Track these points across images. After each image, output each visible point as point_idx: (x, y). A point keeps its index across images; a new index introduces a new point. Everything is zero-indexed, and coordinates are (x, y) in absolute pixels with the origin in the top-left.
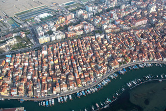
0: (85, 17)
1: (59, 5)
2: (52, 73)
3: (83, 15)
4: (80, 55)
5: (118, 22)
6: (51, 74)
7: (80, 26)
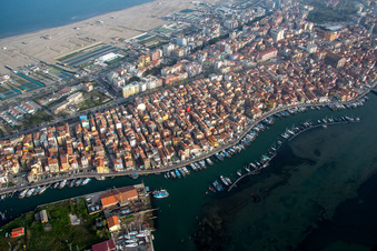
0: (181, 54)
1: (127, 41)
2: (167, 133)
3: (177, 50)
4: (199, 104)
5: (236, 57)
6: (165, 134)
7: (179, 68)
